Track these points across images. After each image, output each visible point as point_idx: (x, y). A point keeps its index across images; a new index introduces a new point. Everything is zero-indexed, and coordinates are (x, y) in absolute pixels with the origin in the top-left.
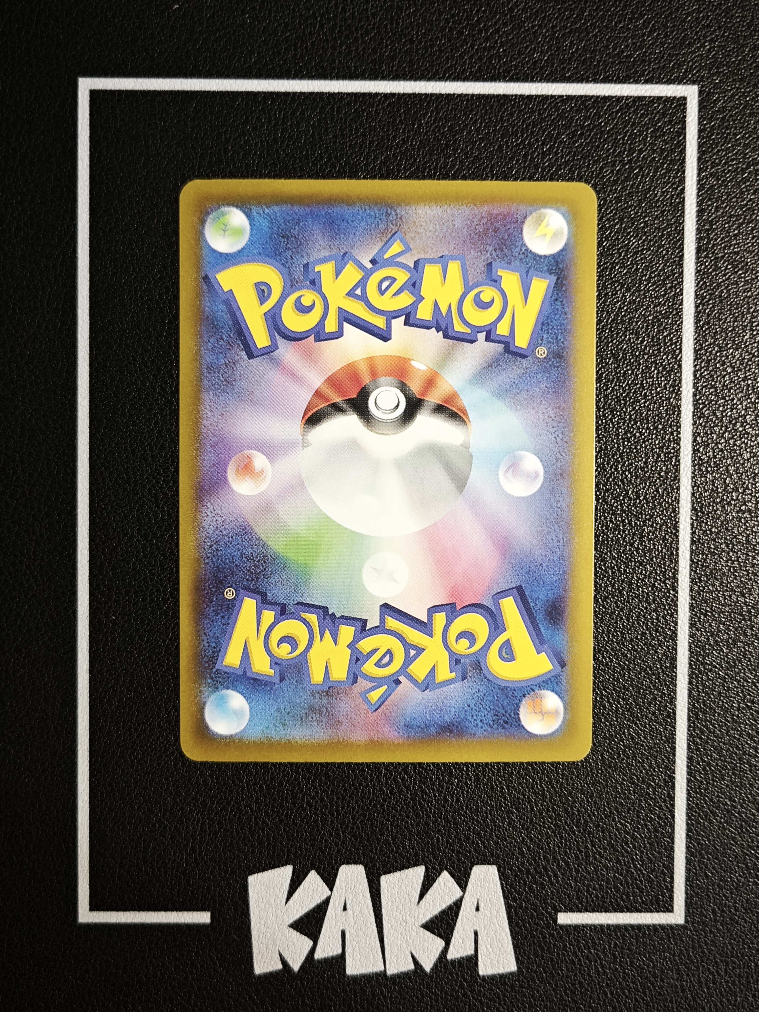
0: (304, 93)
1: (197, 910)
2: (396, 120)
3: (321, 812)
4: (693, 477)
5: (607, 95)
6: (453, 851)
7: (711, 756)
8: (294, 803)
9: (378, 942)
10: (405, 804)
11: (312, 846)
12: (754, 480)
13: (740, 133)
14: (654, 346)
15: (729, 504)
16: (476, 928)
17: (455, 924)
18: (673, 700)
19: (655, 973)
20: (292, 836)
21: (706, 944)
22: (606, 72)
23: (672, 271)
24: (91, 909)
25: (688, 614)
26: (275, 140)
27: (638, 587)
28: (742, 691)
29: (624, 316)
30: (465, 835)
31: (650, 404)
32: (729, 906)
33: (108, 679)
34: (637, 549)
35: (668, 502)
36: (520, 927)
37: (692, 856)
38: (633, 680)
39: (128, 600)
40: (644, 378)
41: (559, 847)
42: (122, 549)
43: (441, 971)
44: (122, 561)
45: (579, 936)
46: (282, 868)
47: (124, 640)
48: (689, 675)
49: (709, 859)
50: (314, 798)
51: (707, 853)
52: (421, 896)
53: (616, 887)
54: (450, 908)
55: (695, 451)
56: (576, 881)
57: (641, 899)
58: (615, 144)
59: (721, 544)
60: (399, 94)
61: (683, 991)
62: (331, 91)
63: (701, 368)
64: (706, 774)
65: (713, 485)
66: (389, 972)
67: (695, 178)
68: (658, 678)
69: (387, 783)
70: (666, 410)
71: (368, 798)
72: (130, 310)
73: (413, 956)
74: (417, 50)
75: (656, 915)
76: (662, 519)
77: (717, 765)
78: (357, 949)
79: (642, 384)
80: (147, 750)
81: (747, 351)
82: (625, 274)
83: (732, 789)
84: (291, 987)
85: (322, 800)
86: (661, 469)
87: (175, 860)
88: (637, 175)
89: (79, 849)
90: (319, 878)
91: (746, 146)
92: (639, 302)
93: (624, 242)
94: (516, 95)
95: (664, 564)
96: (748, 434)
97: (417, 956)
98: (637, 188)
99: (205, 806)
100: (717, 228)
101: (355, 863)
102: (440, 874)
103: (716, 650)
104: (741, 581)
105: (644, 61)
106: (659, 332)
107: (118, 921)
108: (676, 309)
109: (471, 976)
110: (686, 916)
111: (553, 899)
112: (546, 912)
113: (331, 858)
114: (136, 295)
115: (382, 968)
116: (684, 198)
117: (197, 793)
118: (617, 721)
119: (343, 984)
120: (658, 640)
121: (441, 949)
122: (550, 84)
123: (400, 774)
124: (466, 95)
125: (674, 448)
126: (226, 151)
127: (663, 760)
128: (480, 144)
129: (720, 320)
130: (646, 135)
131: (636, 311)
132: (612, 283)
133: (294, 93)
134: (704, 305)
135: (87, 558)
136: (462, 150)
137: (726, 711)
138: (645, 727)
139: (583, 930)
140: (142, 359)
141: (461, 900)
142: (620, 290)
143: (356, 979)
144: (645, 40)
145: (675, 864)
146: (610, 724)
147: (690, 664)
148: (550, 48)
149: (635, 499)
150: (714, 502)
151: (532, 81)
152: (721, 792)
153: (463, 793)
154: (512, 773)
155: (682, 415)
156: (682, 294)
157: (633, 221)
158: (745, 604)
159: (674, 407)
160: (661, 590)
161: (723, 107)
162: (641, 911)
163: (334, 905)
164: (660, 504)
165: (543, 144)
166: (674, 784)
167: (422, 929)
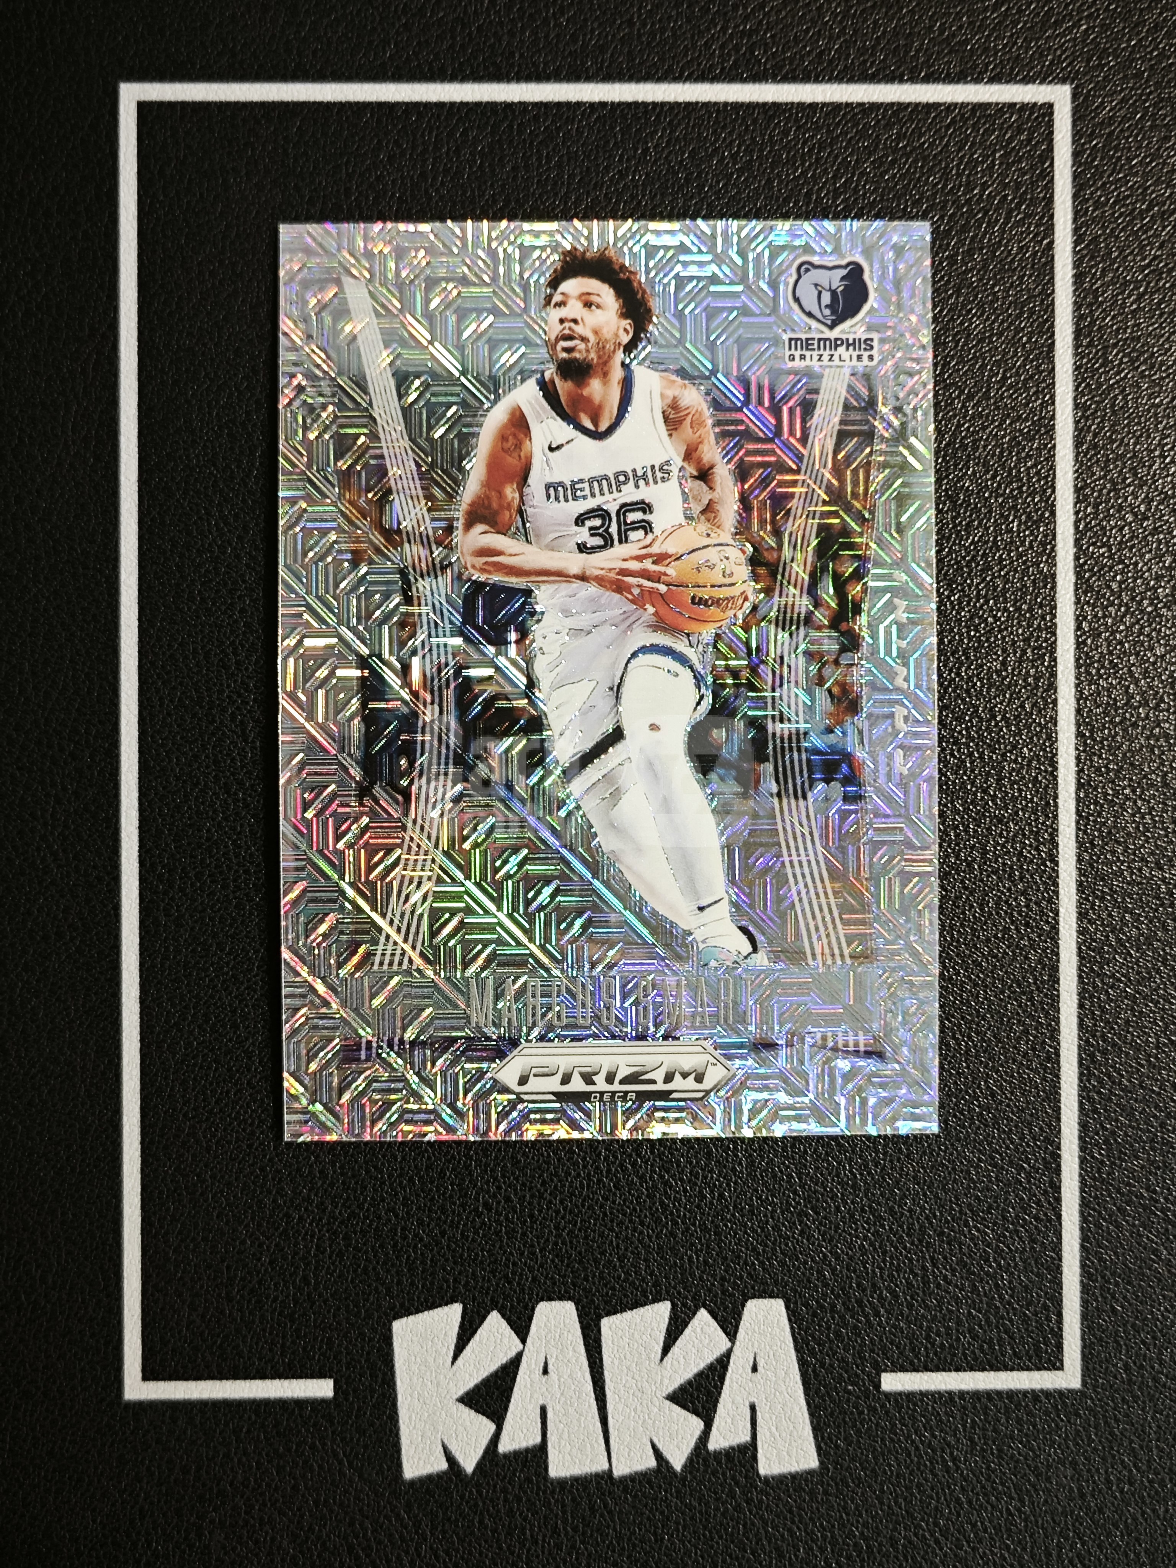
0: (467, 103)
1: (312, 1376)
2: (608, 142)
3: (507, 1219)
4: (1077, 686)
5: (931, 101)
6: (714, 1276)
7: (1117, 1120)
8: (463, 1205)
9: (599, 1425)
10: (639, 1203)
11: (493, 1272)
12: (1172, 688)
13: (1137, 156)
14: (1011, 483)
15: (1135, 725)
16: (752, 1400)
17: (720, 1394)
18: (1054, 1032)
19: (1036, 1467)
20: (461, 1256)
21: (1117, 1420)
22: (929, 67)
23: (1038, 367)
24: (145, 1378)
25: (1075, 898)
26: (423, 175)
27: (996, 857)
28: (1163, 1018)
29: (965, 437)
30: (733, 1252)
31: (1007, 573)
32: (1151, 1359)
33: (168, 1012)
34: (994, 798)
35: (1040, 724)
36: (822, 1398)
37: (1090, 1279)
38: (991, 1003)
39: (200, 888)
40: (997, 532)
41: (881, 1268)
42: (190, 808)
43: (698, 1470)
44: (190, 826)
45: (915, 1411)
46: (446, 1309)
47: (194, 951)
48: (1079, 994)
49: (1117, 1284)
50: (495, 1196)
51: (1114, 1274)
52: (666, 1350)
53: (971, 1330)
54: (711, 1367)
55: (1079, 645)
56: (909, 1322)
57: (1012, 1348)
58: (946, 176)
59: (1124, 788)
60: (613, 103)
61: (1082, 1496)
62: (509, 100)
63: (1087, 516)
64: (1109, 1150)
65: (1109, 696)
66: (617, 1473)
67: (1069, 226)
68: (1031, 999)
69: (609, 1171)
70: (1034, 581)
71: (581, 1194)
72: (201, 438)
73: (654, 1446)
74: (640, 36)
75: (1036, 1375)
76: (1030, 750)
77: (1126, 1134)
78: (566, 1436)
79: (995, 541)
80: (231, 1124)
81: (1156, 489)
82: (965, 373)
83: (1151, 1173)
84: (462, 1497)
85: (508, 1199)
86: (1028, 672)
87: (275, 1299)
88: (980, 222)
89: (125, 1281)
90: (504, 1323)
91: (1146, 176)
92: (988, 415)
93: (962, 323)
94: (792, 103)
95: (1037, 820)
96: (1161, 616)
97: (660, 1446)
98: (981, 241)
99: (324, 1211)
100: (1105, 301)
101: (561, 1298)
102: (694, 1314)
103: (1120, 954)
104: (1157, 846)
105: (986, 50)
106: (1019, 461)
107: (187, 1397)
108: (1046, 426)
109: (746, 1477)
110: (1083, 1376)
111: (872, 1351)
112: (863, 1371)
113: (523, 1290)
114: (210, 413)
115: (606, 1466)
116: (1053, 256)
117: (310, 1190)
118: (968, 1067)
119: (544, 1492)
120: (1030, 939)
121: (697, 1433)
122: (844, 86)
123: (630, 1156)
124: (716, 103)
125: (1046, 640)
126: (348, 191)
127: (1041, 1129)
128: (739, 177)
129: (1113, 442)
130: (993, 162)
131: (984, 429)
132: (946, 388)
133: (452, 104)
134: (1087, 419)
135: (136, 823)
136: (711, 187)
137: (1138, 1049)
138: (1012, 1076)
139: (922, 1401)
140: (221, 511)
141: (728, 1354)
142: (959, 397)
143: (562, 1484)
144: (987, 18)
145: (1065, 1292)
146: (958, 1073)
147: (1080, 977)
148: (843, 31)
149: (989, 721)
150: (1111, 722)
151: (817, 81)
152: (1134, 1178)
153: (728, 1185)
154: (805, 1152)
155: (1059, 588)
156: (1053, 403)
157: (975, 292)
158: (1163, 880)
159: (1046, 577)
160: (1032, 861)
161: (1110, 118)
162: (1012, 1370)
163: (529, 1365)
164: (1028, 727)
165: (835, 177)
166: (1059, 1166)
167: (668, 1402)
